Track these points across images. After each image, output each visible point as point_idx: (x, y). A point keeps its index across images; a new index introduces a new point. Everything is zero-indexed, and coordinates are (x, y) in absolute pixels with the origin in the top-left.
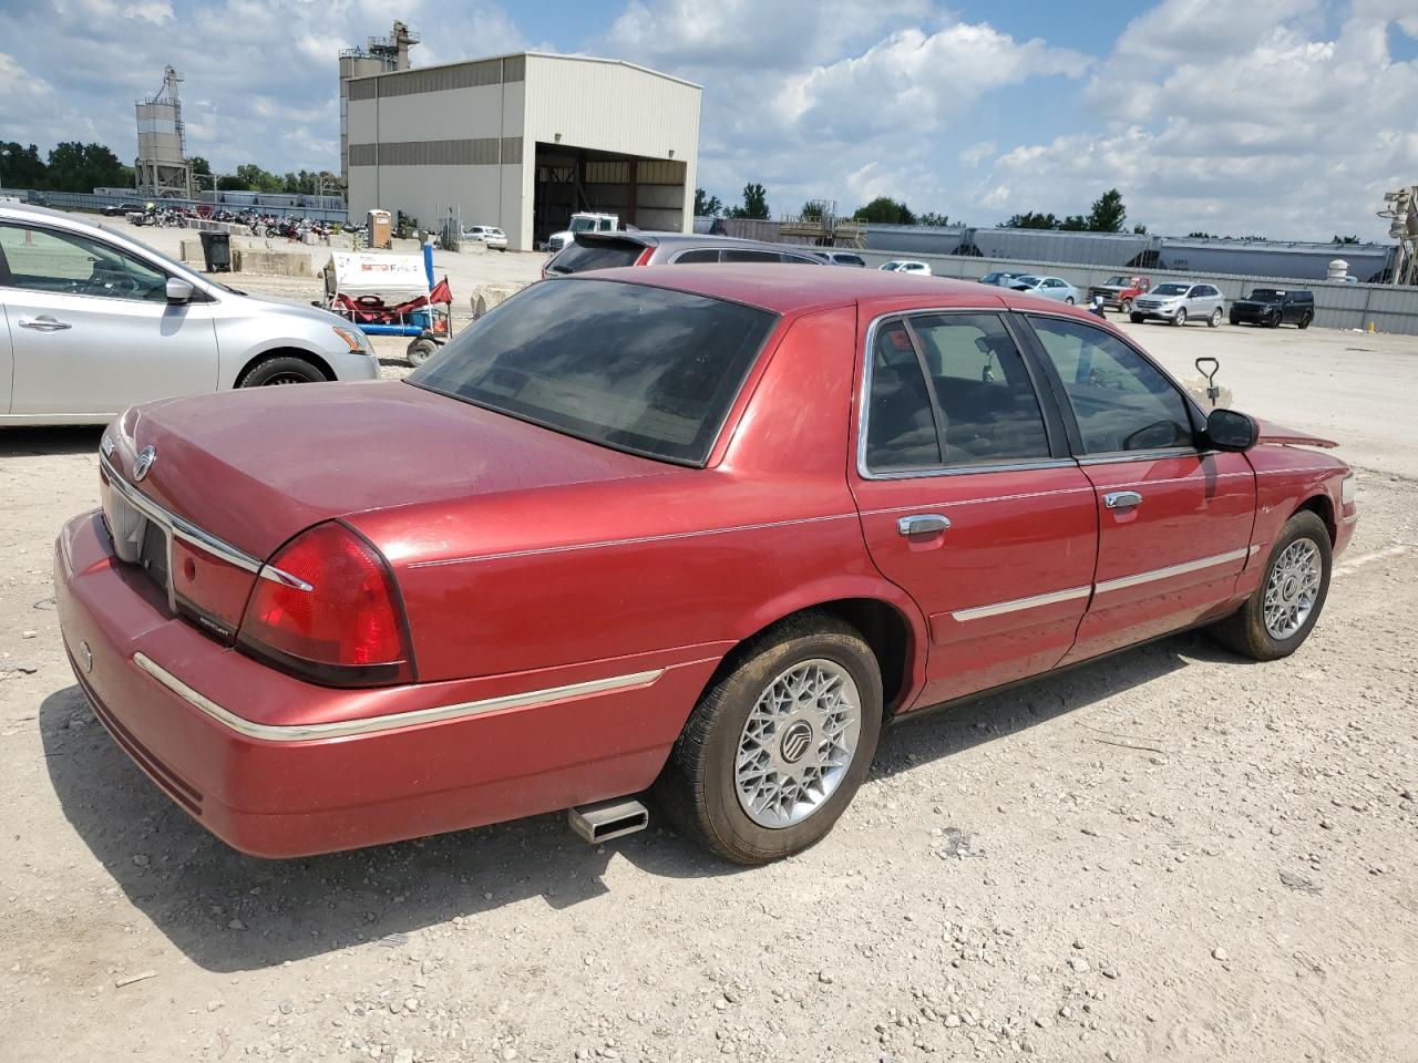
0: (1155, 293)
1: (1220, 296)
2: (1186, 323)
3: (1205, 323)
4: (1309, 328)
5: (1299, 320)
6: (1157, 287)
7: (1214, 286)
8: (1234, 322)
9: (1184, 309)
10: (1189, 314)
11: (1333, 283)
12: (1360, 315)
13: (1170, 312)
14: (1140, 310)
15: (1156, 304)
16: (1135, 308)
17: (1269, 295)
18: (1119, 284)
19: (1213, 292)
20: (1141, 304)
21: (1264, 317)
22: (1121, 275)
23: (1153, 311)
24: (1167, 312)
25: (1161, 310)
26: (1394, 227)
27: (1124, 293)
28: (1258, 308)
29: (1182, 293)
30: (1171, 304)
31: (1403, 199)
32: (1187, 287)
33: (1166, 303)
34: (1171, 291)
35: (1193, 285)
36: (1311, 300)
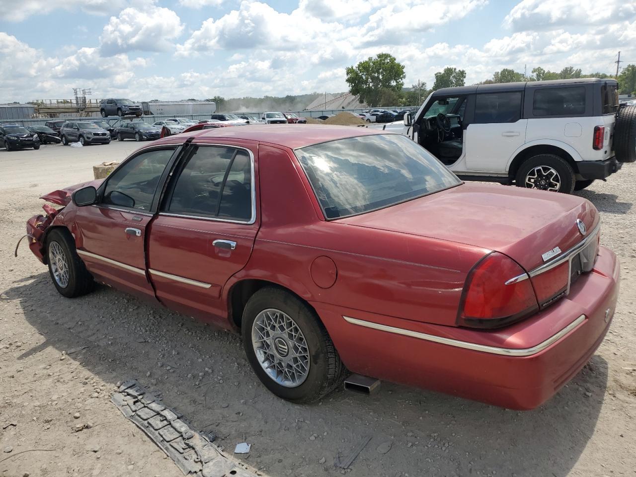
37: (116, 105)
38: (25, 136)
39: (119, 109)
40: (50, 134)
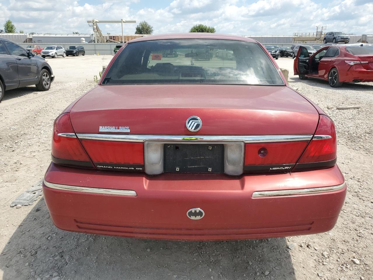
0: (46, 49)
1: (63, 49)
2: (58, 57)
3: (62, 57)
4: (85, 55)
5: (82, 53)
6: (46, 48)
7: (61, 46)
8: (67, 56)
9: (56, 53)
10: (58, 54)
11: (83, 43)
12: (94, 51)
13: (53, 54)
14: (44, 54)
15: (48, 53)
16: (43, 54)
17: (74, 48)
18: (30, 48)
19: (62, 48)
20: (44, 53)
21: (74, 54)
22: (30, 45)
23: (48, 54)
24: (52, 54)
25: (50, 54)
26: (94, 29)
27: (34, 50)
28: (73, 51)
29: (54, 49)
30: (52, 52)
31: (94, 22)
32: (55, 47)
33: (51, 52)
34: (51, 48)
35: (56, 46)
36: (83, 48)
37: (333, 35)
38: (273, 52)
39: (335, 38)
40: (289, 52)
